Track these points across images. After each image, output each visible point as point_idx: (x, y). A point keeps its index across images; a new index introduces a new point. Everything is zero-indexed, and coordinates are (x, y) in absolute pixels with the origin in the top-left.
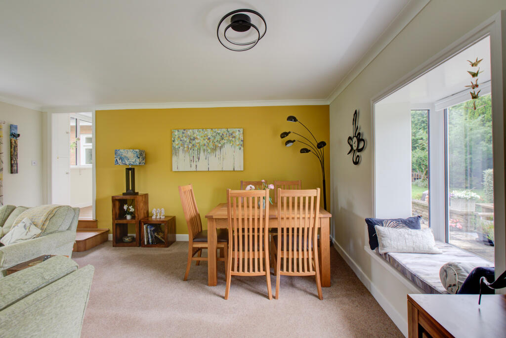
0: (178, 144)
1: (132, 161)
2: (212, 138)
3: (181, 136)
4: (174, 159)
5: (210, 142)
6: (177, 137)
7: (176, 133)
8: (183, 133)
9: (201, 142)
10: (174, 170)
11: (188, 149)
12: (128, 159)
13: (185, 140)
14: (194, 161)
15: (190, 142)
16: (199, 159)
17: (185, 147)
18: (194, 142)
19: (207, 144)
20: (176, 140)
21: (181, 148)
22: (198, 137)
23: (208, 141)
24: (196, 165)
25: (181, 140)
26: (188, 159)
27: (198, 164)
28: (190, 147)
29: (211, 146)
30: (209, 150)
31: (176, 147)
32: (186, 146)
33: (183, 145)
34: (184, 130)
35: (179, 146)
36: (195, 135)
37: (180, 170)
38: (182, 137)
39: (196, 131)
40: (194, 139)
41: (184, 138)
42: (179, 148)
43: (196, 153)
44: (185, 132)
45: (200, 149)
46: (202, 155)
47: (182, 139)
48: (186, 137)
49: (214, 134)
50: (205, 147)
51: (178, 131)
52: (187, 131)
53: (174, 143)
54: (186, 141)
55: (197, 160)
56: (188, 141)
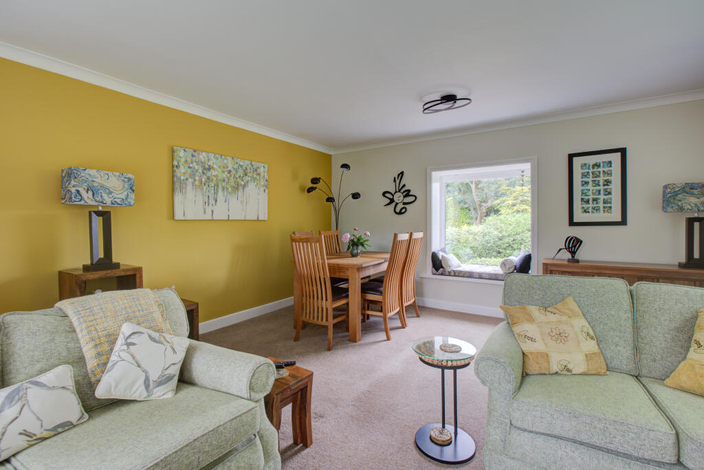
0: (184, 173)
1: (120, 196)
2: (233, 172)
3: (189, 160)
4: (178, 198)
5: (231, 176)
6: (183, 160)
7: (182, 153)
8: (193, 156)
9: (219, 175)
10: (177, 217)
11: (201, 183)
12: (111, 193)
13: (196, 167)
14: (209, 205)
15: (204, 173)
16: (216, 201)
17: (195, 180)
18: (209, 174)
19: (226, 179)
20: (182, 167)
21: (190, 180)
22: (215, 166)
23: (229, 175)
24: (212, 211)
25: (189, 167)
26: (200, 199)
27: (216, 209)
28: (203, 180)
29: (232, 182)
30: (230, 189)
31: (182, 178)
32: (197, 178)
33: (193, 175)
34: (195, 151)
35: (187, 176)
36: (211, 163)
37: (189, 217)
38: (192, 163)
39: (212, 156)
40: (210, 169)
41: (195, 164)
42: (187, 179)
43: (213, 191)
44: (195, 154)
45: (218, 186)
46: (220, 195)
47: (191, 165)
48: (198, 163)
49: (236, 166)
50: (224, 184)
51: (185, 151)
52: (199, 154)
53: (177, 170)
54: (197, 171)
55: (214, 202)
56: (200, 170)
